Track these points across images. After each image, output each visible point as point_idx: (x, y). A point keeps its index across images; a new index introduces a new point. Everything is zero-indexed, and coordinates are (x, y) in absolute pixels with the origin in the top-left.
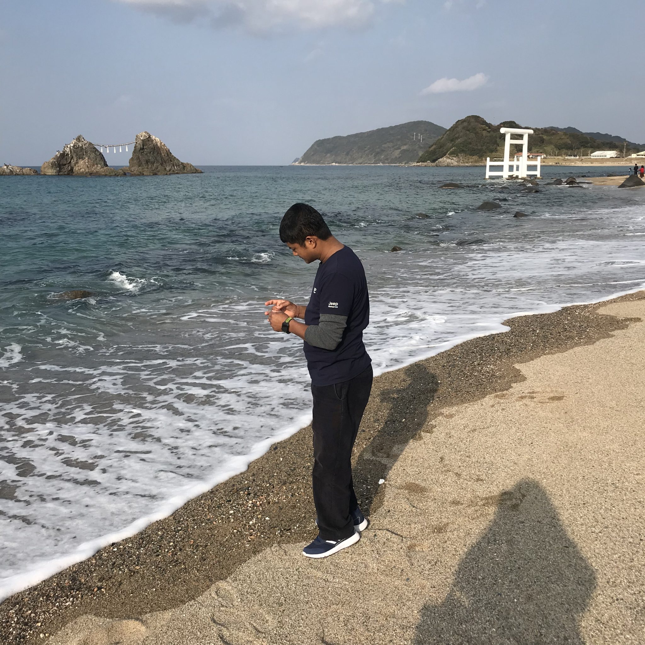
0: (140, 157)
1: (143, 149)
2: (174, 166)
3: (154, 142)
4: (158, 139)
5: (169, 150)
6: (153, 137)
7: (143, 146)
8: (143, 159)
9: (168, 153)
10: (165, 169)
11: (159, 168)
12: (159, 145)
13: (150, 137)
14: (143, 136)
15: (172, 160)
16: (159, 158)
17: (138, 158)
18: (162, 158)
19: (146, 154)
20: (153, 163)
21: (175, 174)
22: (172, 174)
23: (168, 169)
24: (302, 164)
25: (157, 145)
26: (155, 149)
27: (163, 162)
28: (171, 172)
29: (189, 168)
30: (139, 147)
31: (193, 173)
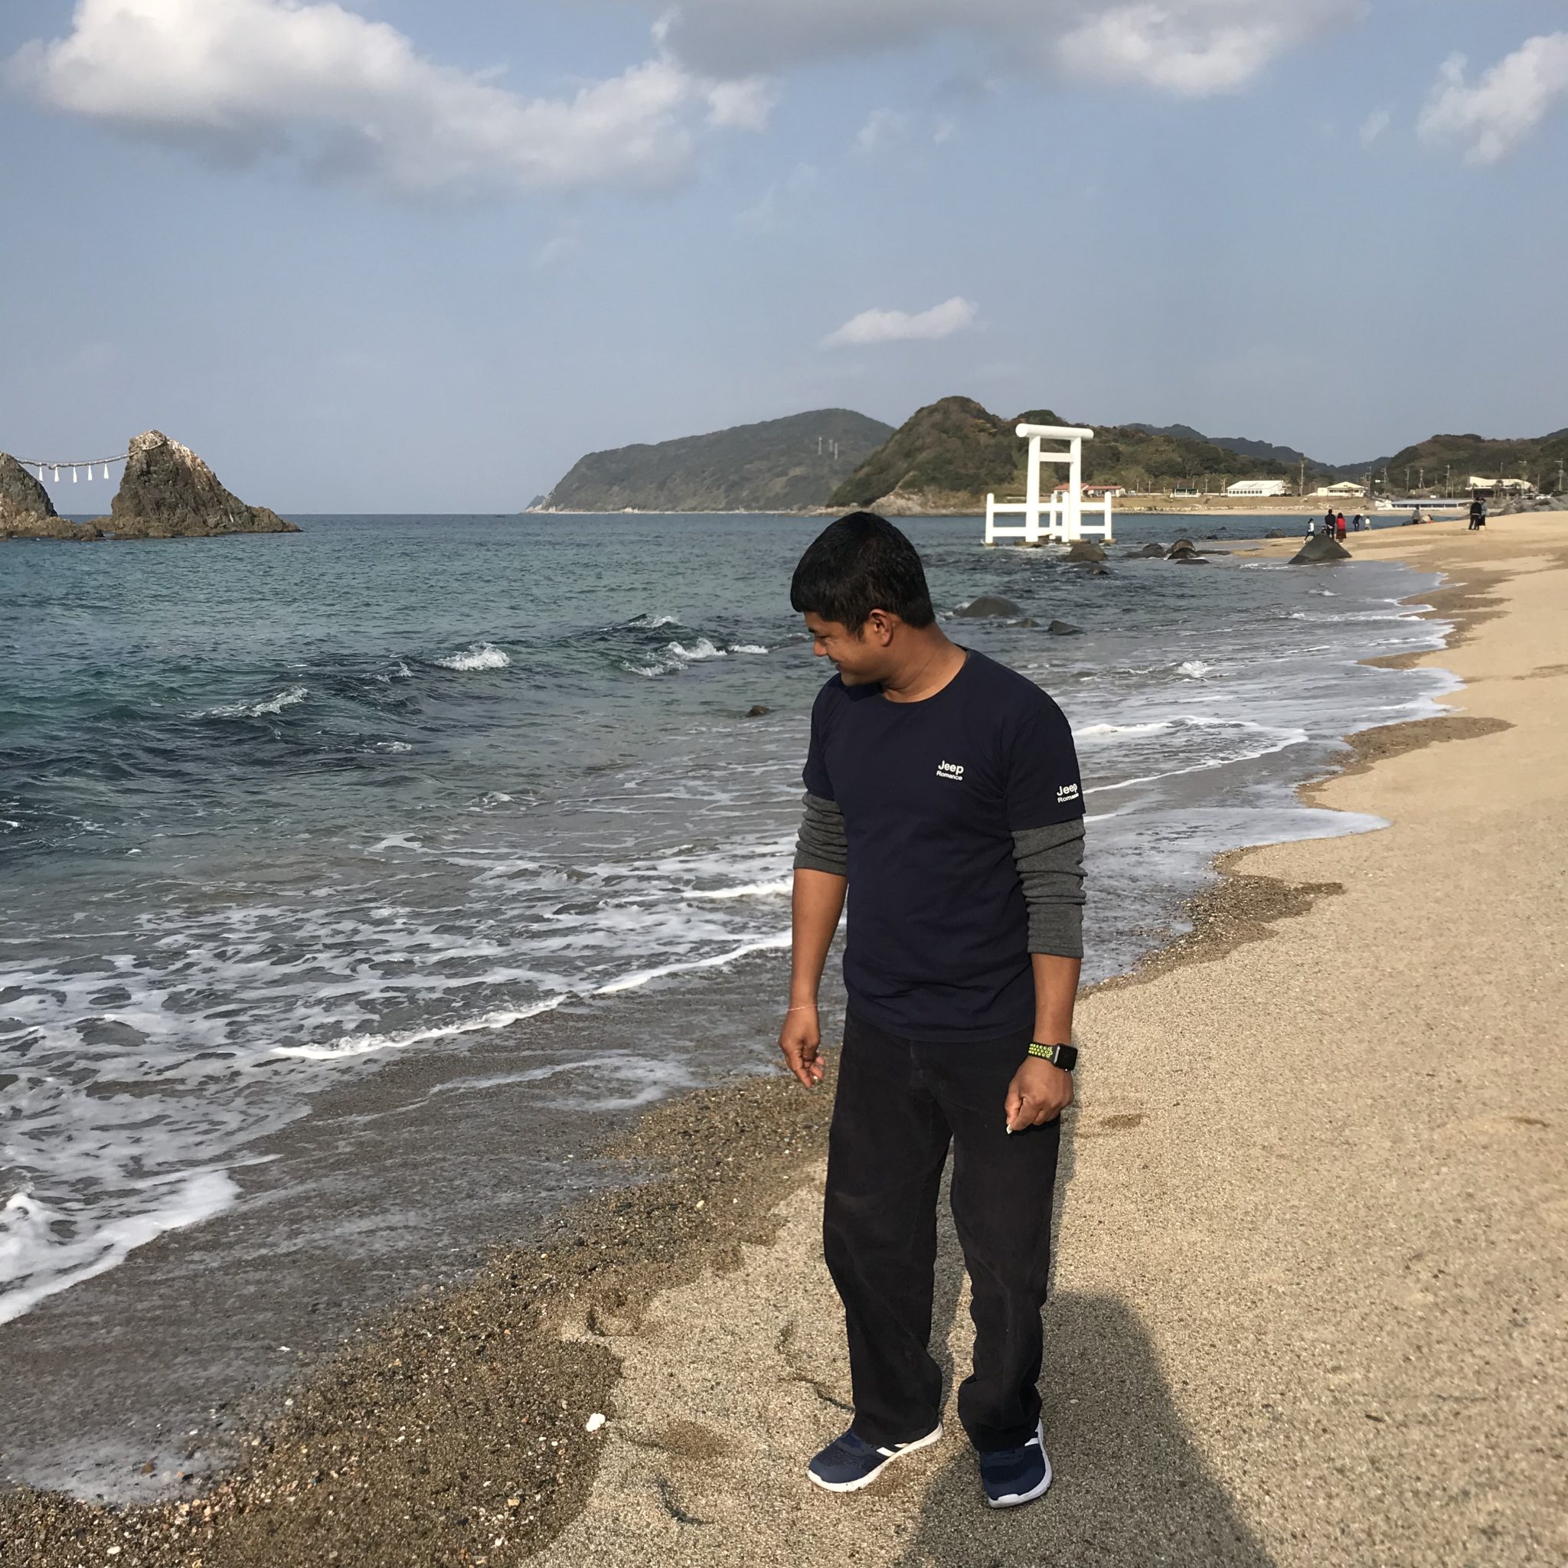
0: (141, 492)
1: (149, 472)
2: (226, 514)
3: (177, 455)
4: (185, 450)
5: (214, 476)
6: (175, 445)
7: (148, 465)
8: (148, 497)
9: (213, 483)
10: (205, 522)
11: (188, 521)
12: (188, 462)
13: (165, 444)
14: (147, 440)
15: (223, 501)
16: (189, 496)
17: (136, 495)
18: (196, 495)
19: (157, 486)
20: (173, 508)
21: (229, 533)
22: (223, 534)
23: (211, 521)
24: (552, 510)
25: (184, 463)
26: (178, 474)
27: (199, 506)
28: (220, 529)
29: (266, 520)
30: (137, 467)
31: (275, 531)
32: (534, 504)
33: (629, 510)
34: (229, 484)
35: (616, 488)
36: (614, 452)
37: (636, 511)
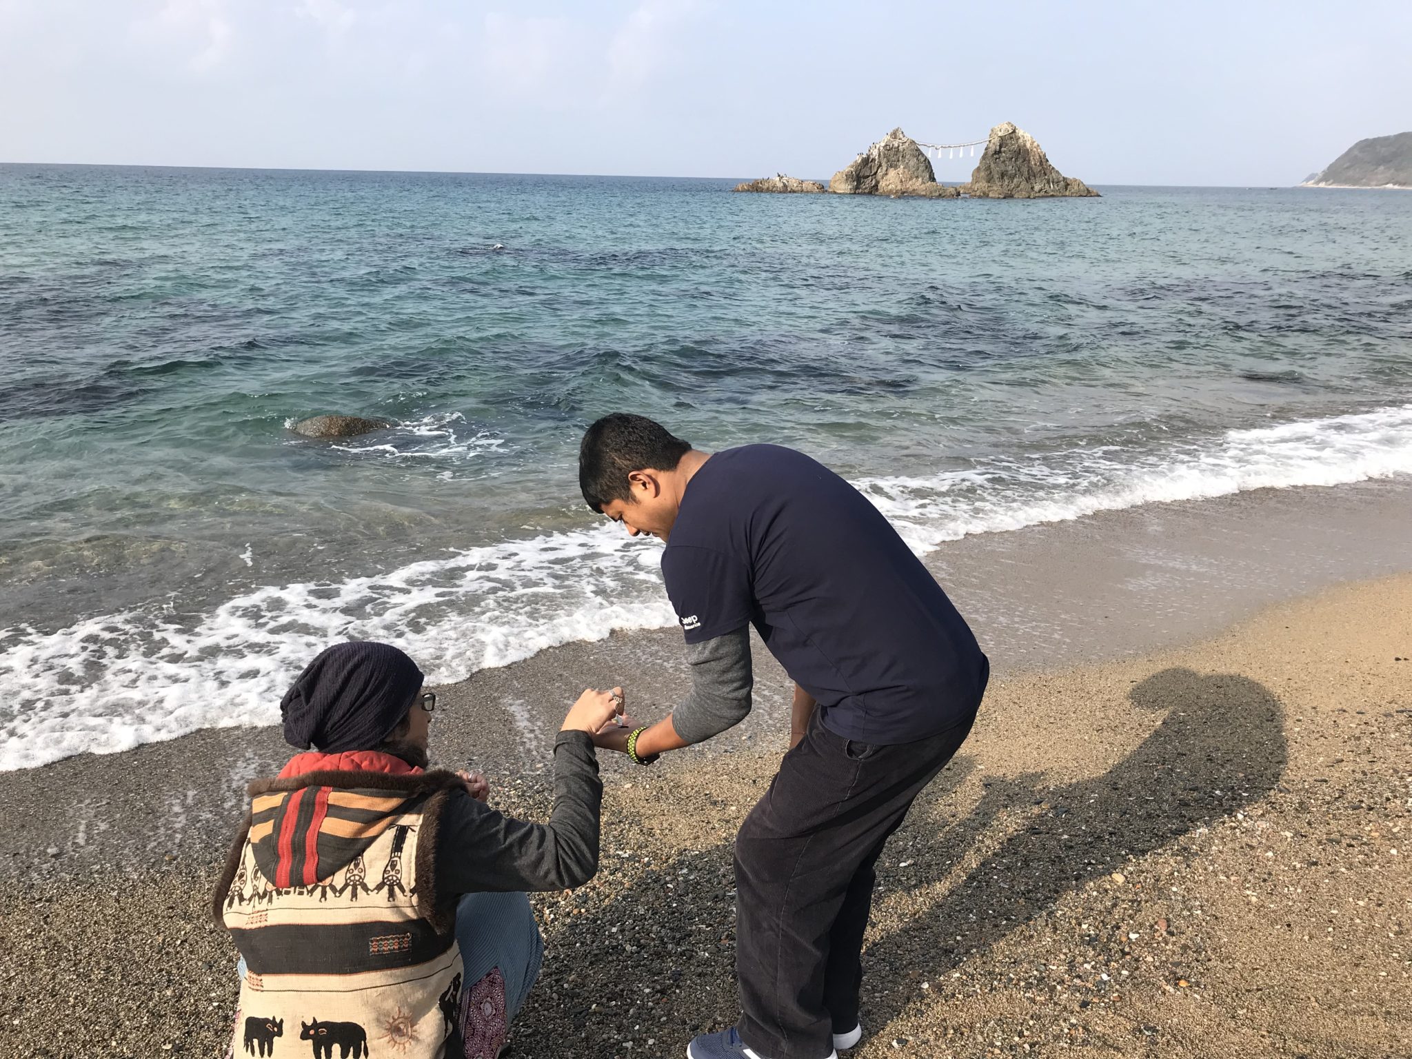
0: (993, 166)
1: (1000, 152)
2: (1048, 182)
3: (1021, 141)
4: (1028, 136)
5: (1045, 155)
6: (1020, 132)
7: (1001, 146)
8: (996, 170)
9: (1043, 160)
10: (1032, 188)
11: (1022, 187)
12: (1028, 145)
13: (1014, 132)
14: (1003, 129)
15: (1048, 172)
16: (1025, 169)
17: (989, 168)
18: (1030, 168)
19: (1004, 162)
20: (1012, 177)
21: (1047, 197)
22: (1043, 197)
23: (1037, 188)
24: (1322, 185)
25: (1025, 145)
26: (1019, 153)
27: (1031, 176)
28: (1042, 193)
29: (1076, 188)
30: (993, 148)
31: (1081, 196)
32: (1308, 180)
33: (1390, 186)
34: (1053, 162)
35: (1382, 168)
36: (1386, 139)
37: (1396, 187)
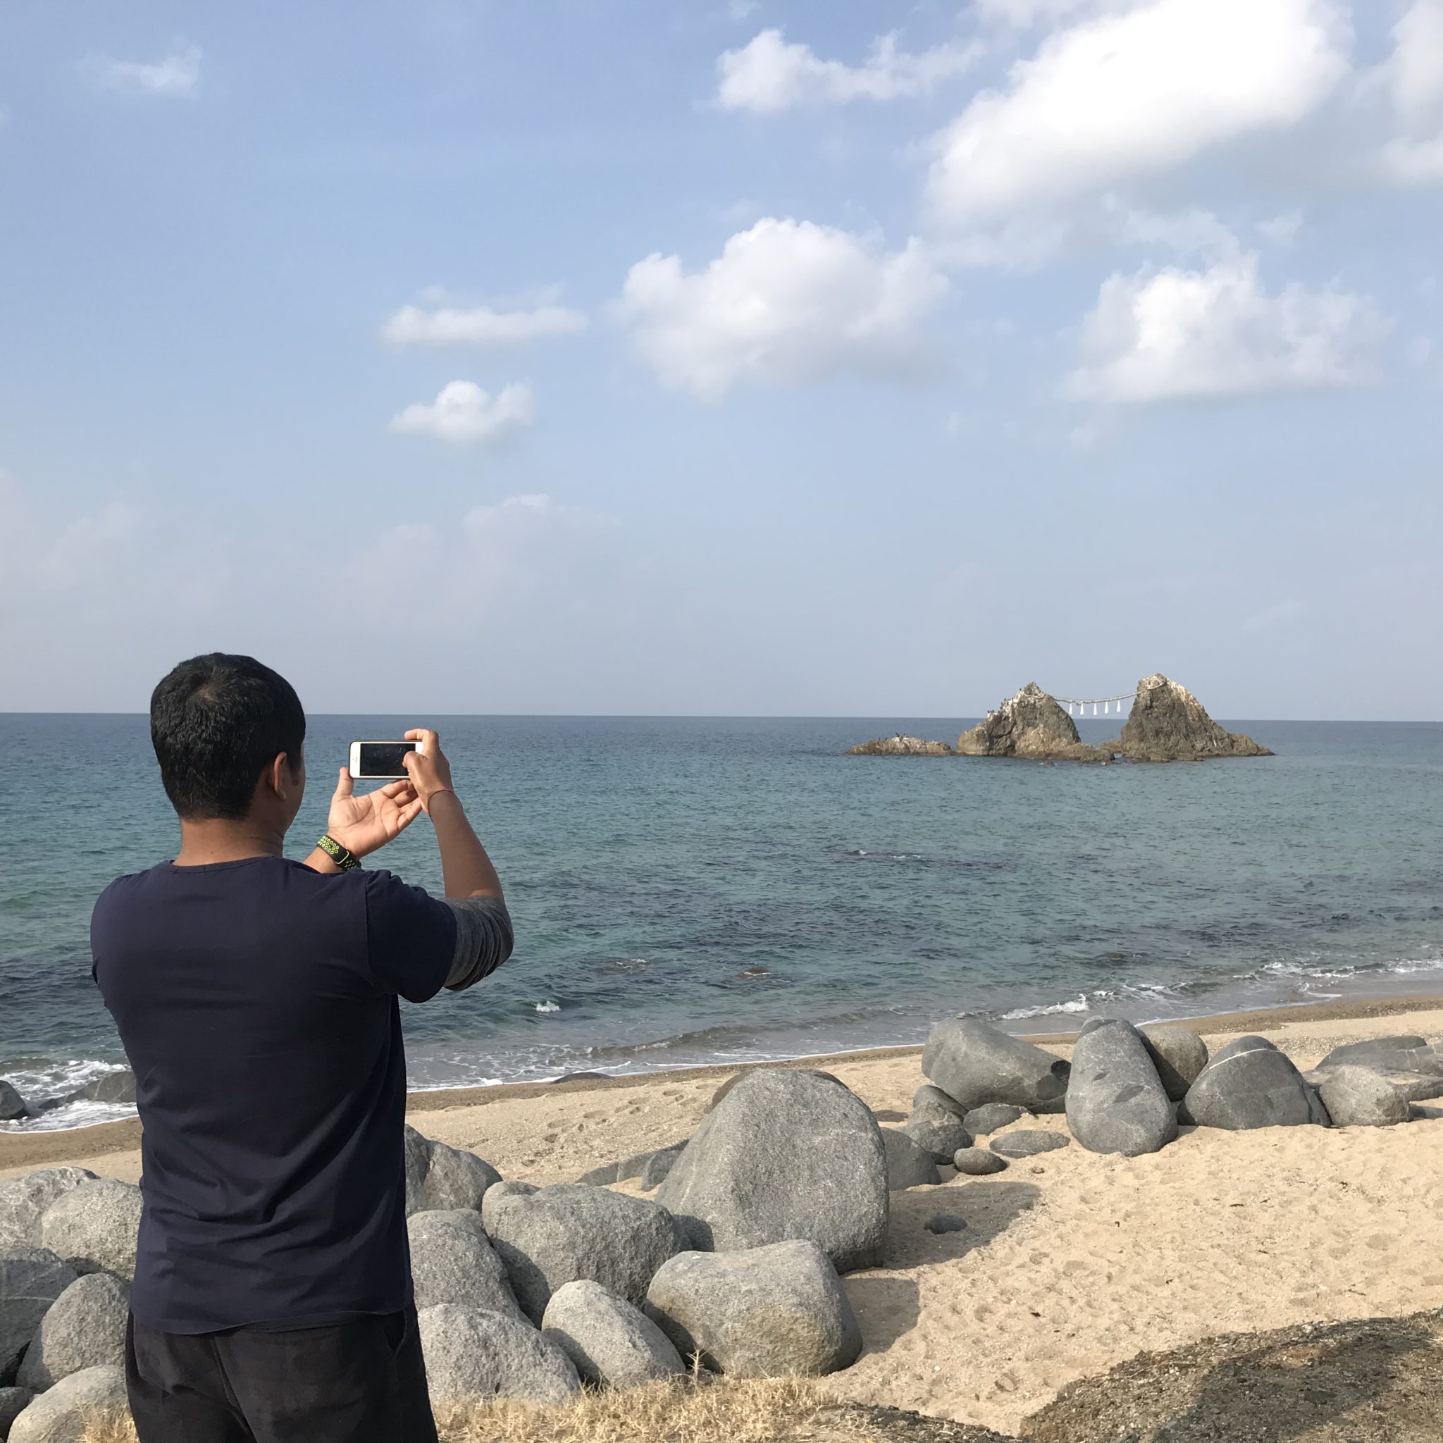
0: (1145, 722)
1: (1151, 707)
2: (1211, 740)
3: (1174, 694)
4: (1181, 688)
5: (1203, 709)
6: (1173, 685)
7: (1152, 701)
8: (1149, 726)
9: (1202, 715)
10: (1193, 746)
11: (1180, 746)
12: (1183, 699)
13: (1165, 684)
14: (1152, 682)
15: (1209, 728)
16: (1182, 726)
17: (1141, 725)
18: (1187, 724)
19: (1157, 718)
20: (1168, 735)
21: (1212, 756)
22: (1208, 756)
23: (1199, 746)
25: (1179, 699)
26: (1174, 708)
27: (1190, 733)
28: (1205, 753)
29: (1243, 745)
30: (1143, 703)
31: (1250, 755)
34: (1213, 716)
